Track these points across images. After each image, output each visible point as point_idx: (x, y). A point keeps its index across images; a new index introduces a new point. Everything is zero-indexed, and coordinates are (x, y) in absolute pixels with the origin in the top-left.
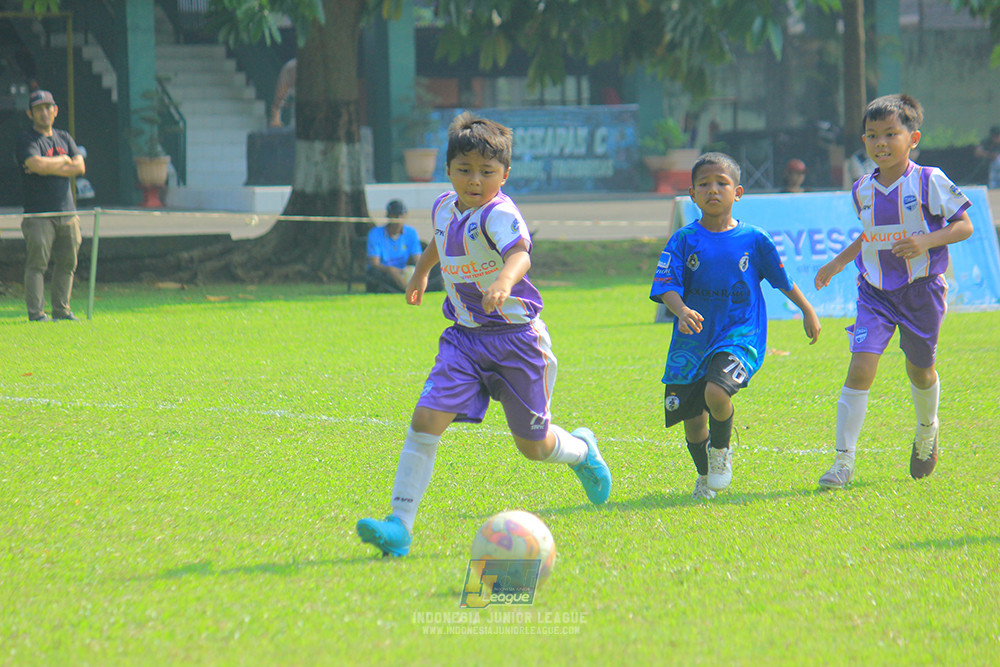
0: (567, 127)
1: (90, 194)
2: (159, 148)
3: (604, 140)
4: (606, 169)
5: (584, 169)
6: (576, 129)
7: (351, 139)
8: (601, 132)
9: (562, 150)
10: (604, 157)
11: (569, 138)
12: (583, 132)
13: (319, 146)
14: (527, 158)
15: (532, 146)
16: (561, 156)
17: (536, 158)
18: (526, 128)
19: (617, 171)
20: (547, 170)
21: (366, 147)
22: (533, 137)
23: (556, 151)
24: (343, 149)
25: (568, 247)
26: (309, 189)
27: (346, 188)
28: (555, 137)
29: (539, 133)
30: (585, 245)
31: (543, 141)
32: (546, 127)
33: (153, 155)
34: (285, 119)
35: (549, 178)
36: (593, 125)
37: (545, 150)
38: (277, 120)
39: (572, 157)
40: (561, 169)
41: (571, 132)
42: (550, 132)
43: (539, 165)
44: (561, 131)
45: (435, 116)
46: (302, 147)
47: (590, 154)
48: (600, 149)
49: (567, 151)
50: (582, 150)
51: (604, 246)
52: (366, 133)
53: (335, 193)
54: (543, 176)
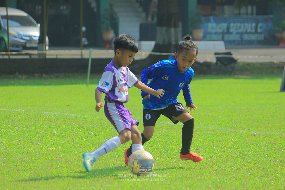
0: (248, 23)
1: (86, 43)
2: (110, 28)
3: (261, 27)
4: (261, 37)
5: (254, 37)
6: (251, 24)
7: (176, 26)
8: (260, 25)
9: (246, 31)
10: (261, 33)
11: (249, 26)
12: (254, 25)
13: (164, 29)
14: (234, 33)
15: (236, 29)
16: (246, 33)
17: (237, 33)
18: (234, 23)
19: (265, 38)
20: (241, 37)
21: (180, 29)
22: (236, 26)
23: (244, 31)
24: (173, 30)
25: (248, 64)
26: (161, 43)
27: (173, 43)
28: (244, 26)
29: (239, 25)
30: (254, 64)
31: (240, 27)
32: (241, 23)
33: (108, 30)
34: (153, 18)
35: (242, 40)
36: (257, 22)
37: (241, 30)
38: (150, 19)
39: (250, 33)
40: (246, 37)
41: (250, 25)
42: (242, 25)
43: (238, 36)
44: (246, 24)
45: (203, 18)
46: (159, 29)
47: (256, 32)
48: (259, 30)
49: (248, 31)
50: (253, 31)
51: (261, 64)
52: (180, 24)
53: (170, 45)
54: (239, 39)
